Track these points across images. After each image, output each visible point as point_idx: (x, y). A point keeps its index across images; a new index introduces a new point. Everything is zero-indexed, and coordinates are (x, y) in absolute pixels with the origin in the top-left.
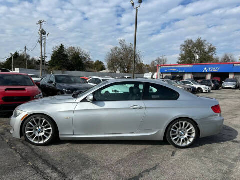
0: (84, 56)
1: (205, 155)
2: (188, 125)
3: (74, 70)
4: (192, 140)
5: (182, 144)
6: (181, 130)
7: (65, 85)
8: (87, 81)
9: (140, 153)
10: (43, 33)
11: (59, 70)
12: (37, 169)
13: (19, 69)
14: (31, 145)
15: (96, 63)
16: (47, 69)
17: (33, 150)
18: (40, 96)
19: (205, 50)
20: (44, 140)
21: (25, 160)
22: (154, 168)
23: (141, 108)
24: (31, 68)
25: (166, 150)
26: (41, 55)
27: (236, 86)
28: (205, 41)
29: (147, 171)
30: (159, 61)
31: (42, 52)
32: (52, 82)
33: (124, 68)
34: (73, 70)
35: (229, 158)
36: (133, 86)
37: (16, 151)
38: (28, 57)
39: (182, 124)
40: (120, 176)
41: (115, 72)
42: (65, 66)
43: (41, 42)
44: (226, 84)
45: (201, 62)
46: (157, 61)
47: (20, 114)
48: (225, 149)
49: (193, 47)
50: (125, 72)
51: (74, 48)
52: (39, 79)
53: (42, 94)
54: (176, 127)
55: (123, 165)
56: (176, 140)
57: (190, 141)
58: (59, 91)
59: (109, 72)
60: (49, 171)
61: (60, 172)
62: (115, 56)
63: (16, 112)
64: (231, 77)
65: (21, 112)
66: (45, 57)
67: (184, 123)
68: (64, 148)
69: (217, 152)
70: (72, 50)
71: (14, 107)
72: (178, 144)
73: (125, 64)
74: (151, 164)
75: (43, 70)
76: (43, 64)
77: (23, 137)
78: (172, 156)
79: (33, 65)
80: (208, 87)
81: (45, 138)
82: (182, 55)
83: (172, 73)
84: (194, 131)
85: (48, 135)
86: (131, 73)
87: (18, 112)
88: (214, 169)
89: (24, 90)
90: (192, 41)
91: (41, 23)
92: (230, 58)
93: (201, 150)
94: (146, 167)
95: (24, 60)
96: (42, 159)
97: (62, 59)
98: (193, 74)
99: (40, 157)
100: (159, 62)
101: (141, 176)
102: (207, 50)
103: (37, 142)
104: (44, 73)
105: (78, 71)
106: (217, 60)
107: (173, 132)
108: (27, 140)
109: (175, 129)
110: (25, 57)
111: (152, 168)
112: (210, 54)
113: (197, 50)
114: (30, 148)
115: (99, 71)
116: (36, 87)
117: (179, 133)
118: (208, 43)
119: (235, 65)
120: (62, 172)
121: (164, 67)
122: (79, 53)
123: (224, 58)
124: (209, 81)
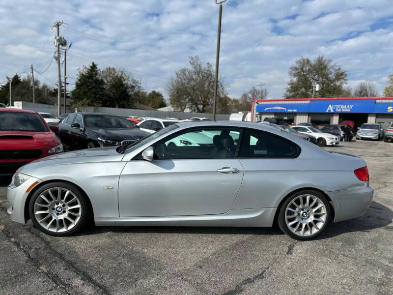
0: (130, 83)
1: (344, 251)
2: (315, 200)
3: (114, 106)
4: (320, 225)
5: (304, 232)
6: (303, 210)
7: (101, 131)
8: (138, 125)
9: (233, 248)
10: (62, 42)
11: (89, 105)
12: (55, 279)
13: (20, 103)
14: (44, 234)
15: (150, 95)
16: (68, 104)
17: (47, 243)
18: (59, 148)
19: (330, 76)
20: (68, 226)
21: (35, 261)
22: (261, 276)
23: (236, 172)
24: (41, 103)
25: (277, 242)
26: (58, 79)
27: (379, 136)
28: (330, 61)
29: (249, 281)
30: (254, 92)
31: (60, 76)
32: (78, 126)
33: (197, 105)
34: (112, 105)
35: (384, 257)
36: (219, 133)
37: (18, 245)
38: (36, 83)
39: (305, 199)
40: (203, 290)
41: (183, 110)
42: (99, 99)
43: (58, 59)
44: (362, 133)
45: (323, 96)
46: (251, 92)
47: (24, 181)
48: (375, 241)
49: (310, 71)
50: (199, 111)
51: (114, 69)
52: (56, 120)
53: (61, 146)
54: (295, 204)
55: (207, 271)
56: (294, 226)
57: (317, 228)
58: (90, 140)
59: (172, 109)
60: (77, 282)
61: (96, 284)
62: (183, 84)
63: (17, 178)
64: (371, 120)
65: (25, 177)
66: (66, 83)
67: (308, 198)
68: (103, 239)
69: (362, 247)
70: (111, 73)
71: (14, 169)
72: (297, 233)
73: (198, 97)
74: (255, 268)
75: (62, 105)
76: (62, 96)
77: (30, 222)
78: (288, 253)
79: (44, 96)
80: (334, 137)
81: (68, 223)
82: (292, 84)
83: (275, 114)
84: (324, 211)
85: (74, 218)
86: (209, 111)
87: (21, 176)
88: (362, 277)
89: (31, 138)
90: (308, 61)
91: (58, 25)
92: (368, 89)
93: (335, 242)
94: (245, 274)
95: (29, 89)
96: (64, 259)
97: (94, 88)
98: (309, 114)
99: (61, 257)
100: (253, 95)
101: (238, 289)
102: (332, 76)
103: (54, 230)
104: (63, 110)
105: (120, 107)
106: (349, 94)
107: (290, 213)
108: (37, 226)
109: (293, 207)
110: (32, 84)
111: (256, 275)
112: (338, 83)
113: (316, 76)
114: (43, 240)
115: (156, 108)
116: (52, 134)
117: (299, 214)
118: (335, 65)
119: (377, 101)
120: (101, 284)
121: (263, 103)
122: (121, 77)
123: (359, 89)
124: (335, 127)
